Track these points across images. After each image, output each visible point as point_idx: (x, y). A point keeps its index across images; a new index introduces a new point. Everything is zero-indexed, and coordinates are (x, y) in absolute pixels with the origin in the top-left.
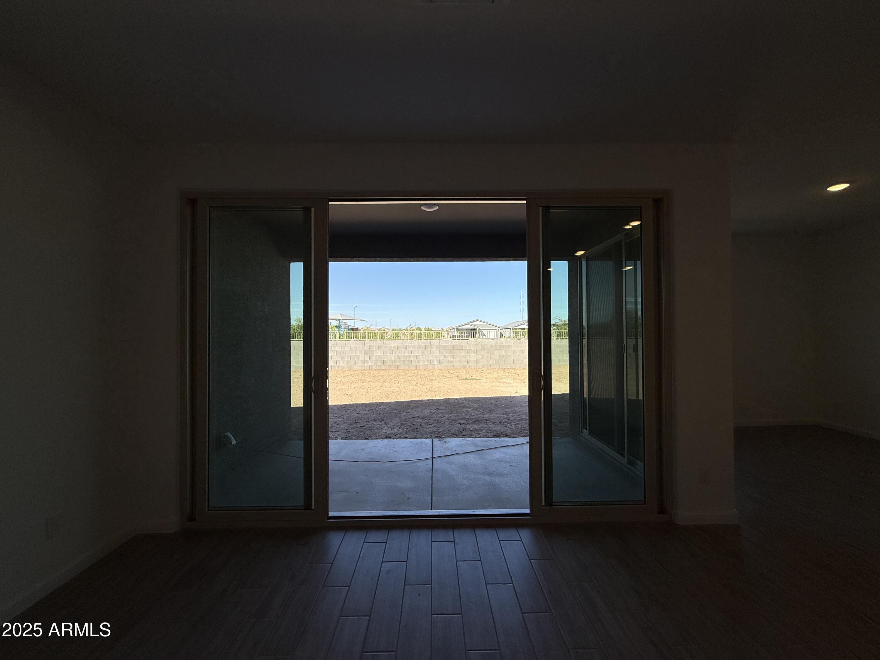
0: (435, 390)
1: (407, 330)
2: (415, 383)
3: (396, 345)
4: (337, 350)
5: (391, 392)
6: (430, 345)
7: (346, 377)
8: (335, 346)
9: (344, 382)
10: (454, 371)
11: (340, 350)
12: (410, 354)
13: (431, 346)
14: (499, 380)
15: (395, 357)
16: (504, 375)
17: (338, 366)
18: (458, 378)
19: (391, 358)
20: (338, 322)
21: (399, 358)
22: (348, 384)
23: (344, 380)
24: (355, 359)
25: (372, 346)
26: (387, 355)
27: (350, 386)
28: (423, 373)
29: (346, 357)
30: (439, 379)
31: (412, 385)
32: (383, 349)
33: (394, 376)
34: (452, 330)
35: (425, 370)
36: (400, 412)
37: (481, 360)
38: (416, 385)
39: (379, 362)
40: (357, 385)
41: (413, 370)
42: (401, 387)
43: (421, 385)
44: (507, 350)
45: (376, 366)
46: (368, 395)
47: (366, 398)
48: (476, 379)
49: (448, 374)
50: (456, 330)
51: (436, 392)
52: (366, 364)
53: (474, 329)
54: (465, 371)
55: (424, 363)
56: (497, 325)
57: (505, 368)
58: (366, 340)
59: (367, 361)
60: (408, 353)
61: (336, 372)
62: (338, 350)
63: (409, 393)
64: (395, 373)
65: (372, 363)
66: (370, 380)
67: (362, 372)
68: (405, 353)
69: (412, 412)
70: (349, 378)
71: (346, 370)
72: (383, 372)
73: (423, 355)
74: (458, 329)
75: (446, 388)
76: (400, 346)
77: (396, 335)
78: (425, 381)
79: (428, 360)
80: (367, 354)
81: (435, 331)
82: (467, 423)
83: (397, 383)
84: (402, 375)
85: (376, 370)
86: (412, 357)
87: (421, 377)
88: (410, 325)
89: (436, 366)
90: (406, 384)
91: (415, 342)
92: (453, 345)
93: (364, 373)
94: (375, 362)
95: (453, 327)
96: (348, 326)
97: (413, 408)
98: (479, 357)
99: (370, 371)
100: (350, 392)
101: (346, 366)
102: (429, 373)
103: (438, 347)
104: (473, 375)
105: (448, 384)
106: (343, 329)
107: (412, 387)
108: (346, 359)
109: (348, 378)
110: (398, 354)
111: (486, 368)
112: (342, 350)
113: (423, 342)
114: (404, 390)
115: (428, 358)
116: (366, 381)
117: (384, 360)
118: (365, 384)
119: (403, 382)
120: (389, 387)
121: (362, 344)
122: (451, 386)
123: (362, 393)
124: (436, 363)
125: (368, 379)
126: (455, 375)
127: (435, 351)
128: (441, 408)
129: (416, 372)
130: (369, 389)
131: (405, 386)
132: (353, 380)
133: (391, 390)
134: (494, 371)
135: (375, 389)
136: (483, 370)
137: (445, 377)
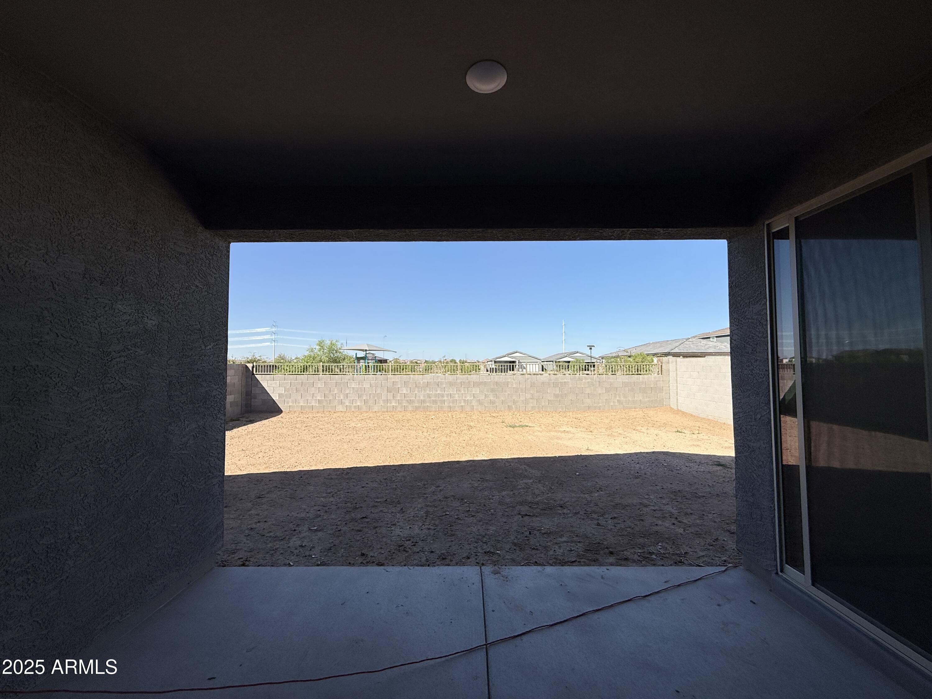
0: (476, 445)
1: (440, 362)
2: (448, 432)
4: (353, 386)
5: (416, 447)
6: (467, 381)
7: (362, 421)
8: (352, 381)
9: (357, 429)
10: (497, 414)
11: (358, 386)
12: (443, 393)
13: (469, 382)
14: (557, 428)
15: (424, 397)
16: (562, 420)
17: (355, 406)
18: (504, 423)
19: (419, 397)
20: (365, 352)
21: (430, 398)
22: (363, 432)
23: (359, 425)
24: (376, 398)
25: (396, 382)
26: (414, 393)
27: (364, 435)
28: (459, 416)
29: (365, 395)
30: (479, 426)
31: (445, 436)
32: (410, 386)
33: (422, 420)
34: (489, 363)
35: (461, 412)
36: (426, 486)
37: (531, 401)
38: (450, 435)
39: (404, 401)
40: (373, 434)
41: (446, 412)
42: (430, 438)
43: (456, 435)
44: (563, 388)
45: (402, 407)
46: (384, 451)
47: (382, 456)
48: (527, 426)
49: (490, 418)
50: (493, 362)
51: (477, 448)
52: (388, 404)
53: (514, 362)
54: (510, 414)
55: (460, 403)
56: (538, 357)
57: (561, 410)
58: (389, 375)
59: (390, 400)
60: (441, 391)
61: (352, 413)
62: (355, 387)
63: (441, 448)
64: (424, 416)
65: (396, 403)
66: (392, 427)
68: (437, 391)
69: (444, 485)
70: (367, 422)
71: (364, 412)
72: (409, 415)
73: (458, 394)
74: (495, 362)
75: (490, 441)
76: (431, 382)
77: (429, 367)
78: (462, 428)
79: (465, 400)
80: (390, 392)
81: (471, 364)
82: (532, 515)
83: (425, 430)
84: (432, 419)
85: (400, 412)
86: (445, 396)
87: (457, 422)
88: (444, 357)
89: (475, 407)
90: (437, 433)
91: (449, 377)
92: (496, 381)
93: (386, 416)
94: (399, 402)
95: (490, 359)
96: (375, 357)
97: (445, 478)
98: (528, 396)
99: (393, 413)
100: (362, 445)
101: (364, 407)
102: (466, 416)
103: (477, 384)
104: (522, 420)
105: (492, 433)
106: (370, 361)
107: (444, 439)
108: (364, 398)
109: (365, 423)
110: (428, 392)
111: (537, 410)
112: (360, 386)
113: (459, 377)
114: (434, 444)
115: (465, 397)
116: (387, 427)
117: (411, 399)
118: (384, 432)
119: (434, 429)
120: (415, 437)
121: (384, 380)
122: (496, 437)
123: (377, 448)
124: (474, 403)
125: (390, 425)
126: (499, 420)
127: (474, 389)
128: (487, 478)
129: (450, 415)
130: (388, 440)
131: (436, 436)
132: (371, 425)
133: (417, 443)
134: (548, 414)
135: (396, 441)
136: (533, 412)
137: (487, 423)
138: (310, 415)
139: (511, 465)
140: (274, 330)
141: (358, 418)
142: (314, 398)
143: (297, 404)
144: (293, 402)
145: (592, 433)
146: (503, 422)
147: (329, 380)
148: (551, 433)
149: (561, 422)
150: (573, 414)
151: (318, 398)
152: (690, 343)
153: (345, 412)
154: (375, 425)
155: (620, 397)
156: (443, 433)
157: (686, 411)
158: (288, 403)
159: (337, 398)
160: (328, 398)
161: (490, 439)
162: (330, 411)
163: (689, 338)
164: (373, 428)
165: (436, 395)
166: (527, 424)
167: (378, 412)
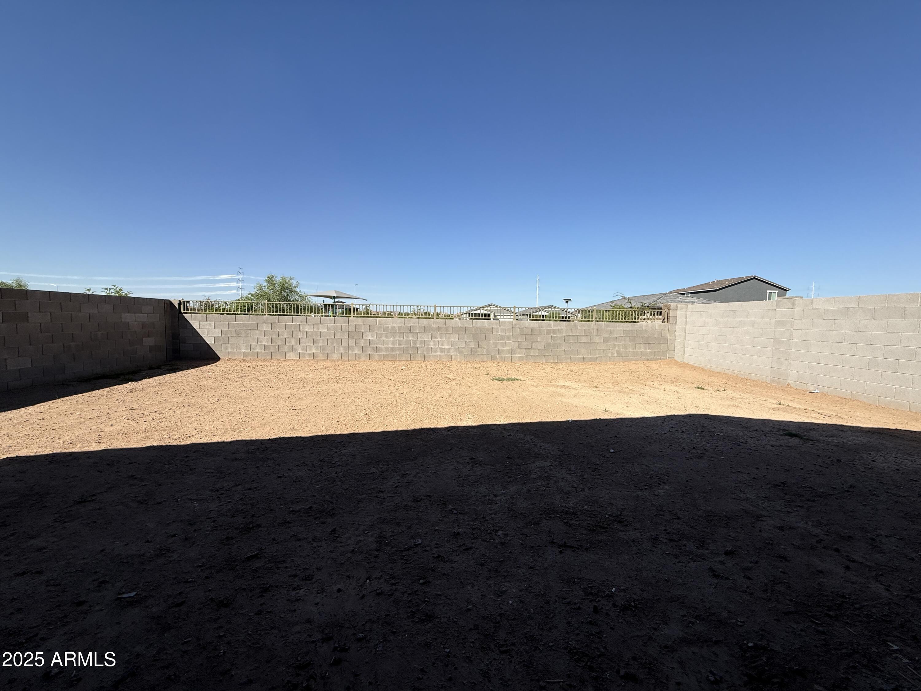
0: (458, 403)
2: (421, 385)
3: (394, 325)
4: (307, 330)
6: (445, 326)
8: (305, 324)
9: (306, 381)
10: (479, 366)
11: (313, 330)
12: (416, 339)
14: (553, 383)
15: (393, 343)
16: (556, 373)
17: (310, 354)
19: (387, 344)
20: (333, 300)
21: (400, 345)
22: (312, 385)
24: (335, 345)
25: (359, 326)
26: (381, 339)
28: (434, 367)
29: (321, 341)
30: (459, 379)
31: (418, 391)
32: (376, 331)
33: (390, 371)
35: (437, 362)
37: (519, 350)
38: (423, 389)
39: (369, 349)
40: (326, 387)
41: (419, 362)
42: (398, 394)
43: (432, 390)
44: (556, 337)
45: (366, 355)
46: (332, 413)
48: (518, 380)
49: (472, 370)
52: (350, 352)
53: (489, 315)
54: (494, 365)
55: (436, 351)
57: (552, 361)
58: (350, 317)
59: (352, 347)
60: (413, 337)
61: (305, 362)
62: (309, 330)
63: (411, 408)
64: (393, 366)
65: (359, 351)
67: (344, 363)
68: (408, 337)
70: (321, 373)
72: (374, 364)
73: (434, 341)
75: (475, 398)
76: (401, 326)
78: (438, 381)
79: (441, 348)
80: (352, 337)
83: (392, 383)
84: (402, 369)
85: (364, 361)
86: (418, 343)
87: (432, 374)
89: (453, 357)
90: (407, 386)
92: (478, 326)
93: (347, 365)
94: (363, 350)
98: (516, 345)
99: (355, 363)
101: (321, 355)
102: (442, 367)
103: (455, 330)
104: (509, 372)
105: (476, 387)
107: (416, 395)
108: (320, 345)
109: (319, 373)
110: (397, 338)
113: (434, 321)
114: (402, 402)
115: (442, 345)
116: (344, 379)
117: (377, 346)
118: (340, 385)
119: (404, 382)
120: (378, 392)
121: (345, 323)
122: (483, 393)
123: (324, 408)
124: (452, 352)
125: (349, 376)
126: (482, 372)
127: (452, 336)
128: (481, 459)
129: (423, 366)
130: (342, 396)
131: (405, 391)
132: (325, 376)
133: (379, 401)
134: (537, 365)
135: (352, 397)
136: (520, 364)
137: (468, 375)
138: (254, 364)
139: (510, 435)
140: (240, 277)
141: (311, 368)
142: (259, 343)
143: (238, 350)
144: (232, 348)
145: (598, 389)
146: (488, 375)
147: (277, 321)
148: (549, 388)
149: (556, 375)
150: (566, 367)
151: (264, 343)
152: (668, 298)
153: (298, 361)
154: (331, 377)
155: (619, 348)
156: (415, 388)
157: (696, 365)
158: (226, 349)
159: (287, 344)
160: (276, 343)
161: (476, 396)
162: (278, 360)
163: (667, 293)
164: (327, 381)
165: (407, 342)
166: (516, 377)
167: (338, 361)
